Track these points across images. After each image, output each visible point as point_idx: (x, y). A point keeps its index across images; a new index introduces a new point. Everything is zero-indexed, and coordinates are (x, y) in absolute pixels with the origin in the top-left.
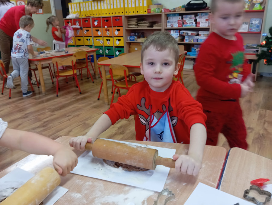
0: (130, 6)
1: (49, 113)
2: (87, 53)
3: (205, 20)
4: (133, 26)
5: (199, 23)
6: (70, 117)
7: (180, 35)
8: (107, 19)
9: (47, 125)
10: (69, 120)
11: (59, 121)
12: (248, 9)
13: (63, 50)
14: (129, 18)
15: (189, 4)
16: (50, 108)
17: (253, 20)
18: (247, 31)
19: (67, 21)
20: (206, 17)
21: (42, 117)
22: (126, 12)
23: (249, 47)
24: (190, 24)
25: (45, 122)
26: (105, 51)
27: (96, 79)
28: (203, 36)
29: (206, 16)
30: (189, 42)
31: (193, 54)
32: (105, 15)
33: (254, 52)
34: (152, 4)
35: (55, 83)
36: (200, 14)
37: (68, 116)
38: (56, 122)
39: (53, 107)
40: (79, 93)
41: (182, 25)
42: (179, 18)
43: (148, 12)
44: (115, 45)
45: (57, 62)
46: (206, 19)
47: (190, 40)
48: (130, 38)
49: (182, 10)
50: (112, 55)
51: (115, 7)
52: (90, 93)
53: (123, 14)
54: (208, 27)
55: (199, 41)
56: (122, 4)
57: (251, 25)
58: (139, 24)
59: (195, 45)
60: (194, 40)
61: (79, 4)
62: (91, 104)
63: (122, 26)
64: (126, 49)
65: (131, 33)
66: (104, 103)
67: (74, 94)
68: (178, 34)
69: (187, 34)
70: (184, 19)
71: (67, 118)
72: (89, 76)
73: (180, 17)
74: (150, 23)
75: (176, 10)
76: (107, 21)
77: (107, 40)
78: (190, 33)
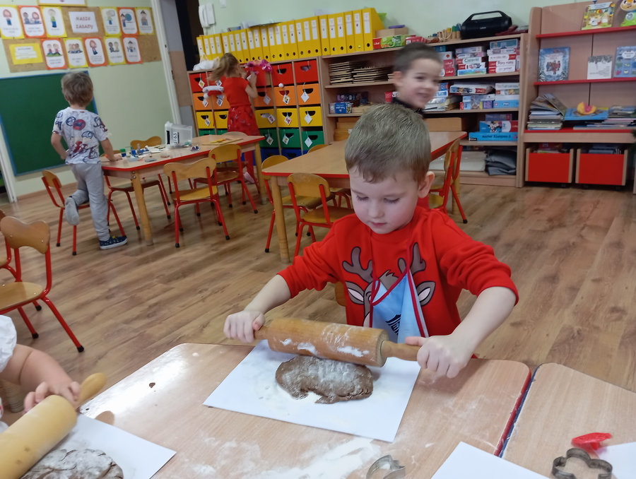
0: (333, 35)
1: (160, 285)
2: (239, 147)
3: (508, 57)
4: (343, 80)
5: (495, 66)
6: (205, 294)
7: (450, 94)
8: (283, 67)
9: (155, 312)
10: (203, 300)
11: (183, 304)
12: (610, 26)
13: (188, 143)
14: (332, 61)
15: (469, 22)
16: (161, 275)
17: (624, 50)
18: (609, 77)
19: (196, 76)
20: (511, 50)
21: (144, 294)
22: (326, 50)
23: (617, 113)
24: (472, 68)
25: (150, 307)
26: (281, 139)
27: (261, 203)
28: (506, 94)
29: (509, 48)
30: (473, 109)
31: (483, 137)
32: (277, 60)
33: (629, 125)
34: (384, 28)
35: (172, 217)
36: (496, 43)
37: (200, 292)
38: (175, 307)
39: (167, 273)
40: (224, 239)
41: (455, 70)
42: (448, 56)
43: (376, 47)
44: (304, 125)
45: (173, 172)
46: (510, 55)
47: (475, 105)
48: (336, 106)
49: (454, 36)
50: (298, 146)
51: (300, 39)
52: (249, 236)
53: (319, 54)
54: (517, 73)
55: (496, 105)
56: (315, 31)
57: (617, 62)
58: (355, 74)
59: (487, 116)
60: (485, 103)
61: (221, 36)
62: (250, 262)
63: (317, 82)
64: (327, 133)
65: (339, 96)
66: (279, 259)
67: (213, 241)
68: (445, 93)
69: (468, 90)
70: (459, 57)
71: (199, 296)
72: (247, 198)
73: (450, 53)
74: (379, 70)
75: (440, 39)
76: (283, 71)
77: (285, 114)
78: (473, 88)
